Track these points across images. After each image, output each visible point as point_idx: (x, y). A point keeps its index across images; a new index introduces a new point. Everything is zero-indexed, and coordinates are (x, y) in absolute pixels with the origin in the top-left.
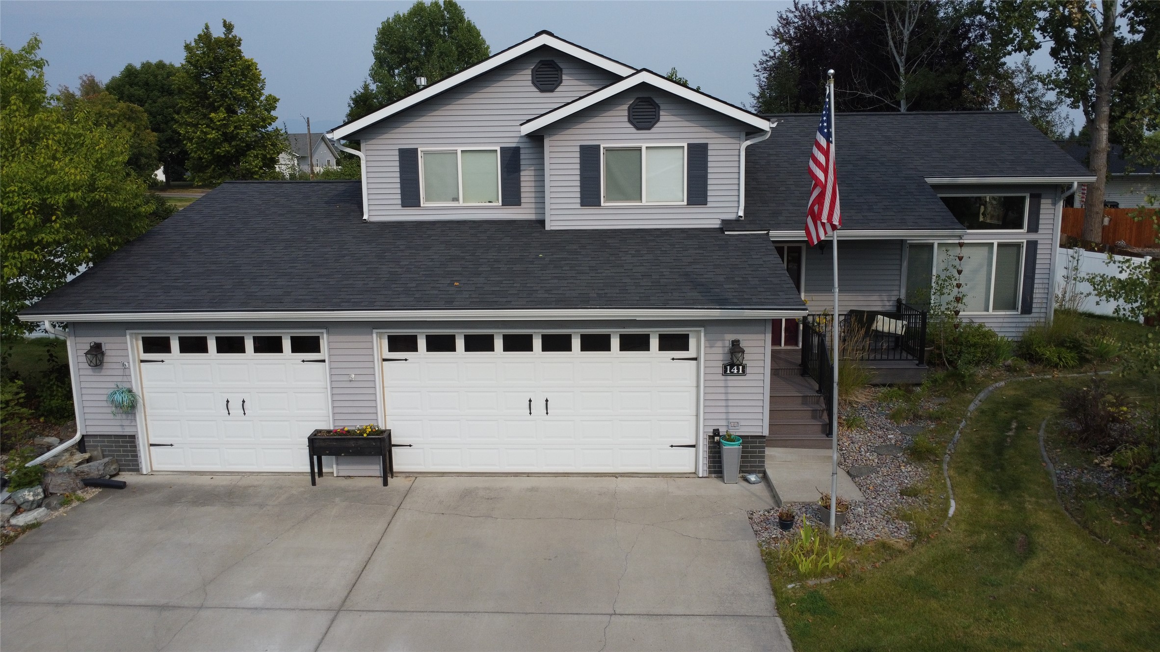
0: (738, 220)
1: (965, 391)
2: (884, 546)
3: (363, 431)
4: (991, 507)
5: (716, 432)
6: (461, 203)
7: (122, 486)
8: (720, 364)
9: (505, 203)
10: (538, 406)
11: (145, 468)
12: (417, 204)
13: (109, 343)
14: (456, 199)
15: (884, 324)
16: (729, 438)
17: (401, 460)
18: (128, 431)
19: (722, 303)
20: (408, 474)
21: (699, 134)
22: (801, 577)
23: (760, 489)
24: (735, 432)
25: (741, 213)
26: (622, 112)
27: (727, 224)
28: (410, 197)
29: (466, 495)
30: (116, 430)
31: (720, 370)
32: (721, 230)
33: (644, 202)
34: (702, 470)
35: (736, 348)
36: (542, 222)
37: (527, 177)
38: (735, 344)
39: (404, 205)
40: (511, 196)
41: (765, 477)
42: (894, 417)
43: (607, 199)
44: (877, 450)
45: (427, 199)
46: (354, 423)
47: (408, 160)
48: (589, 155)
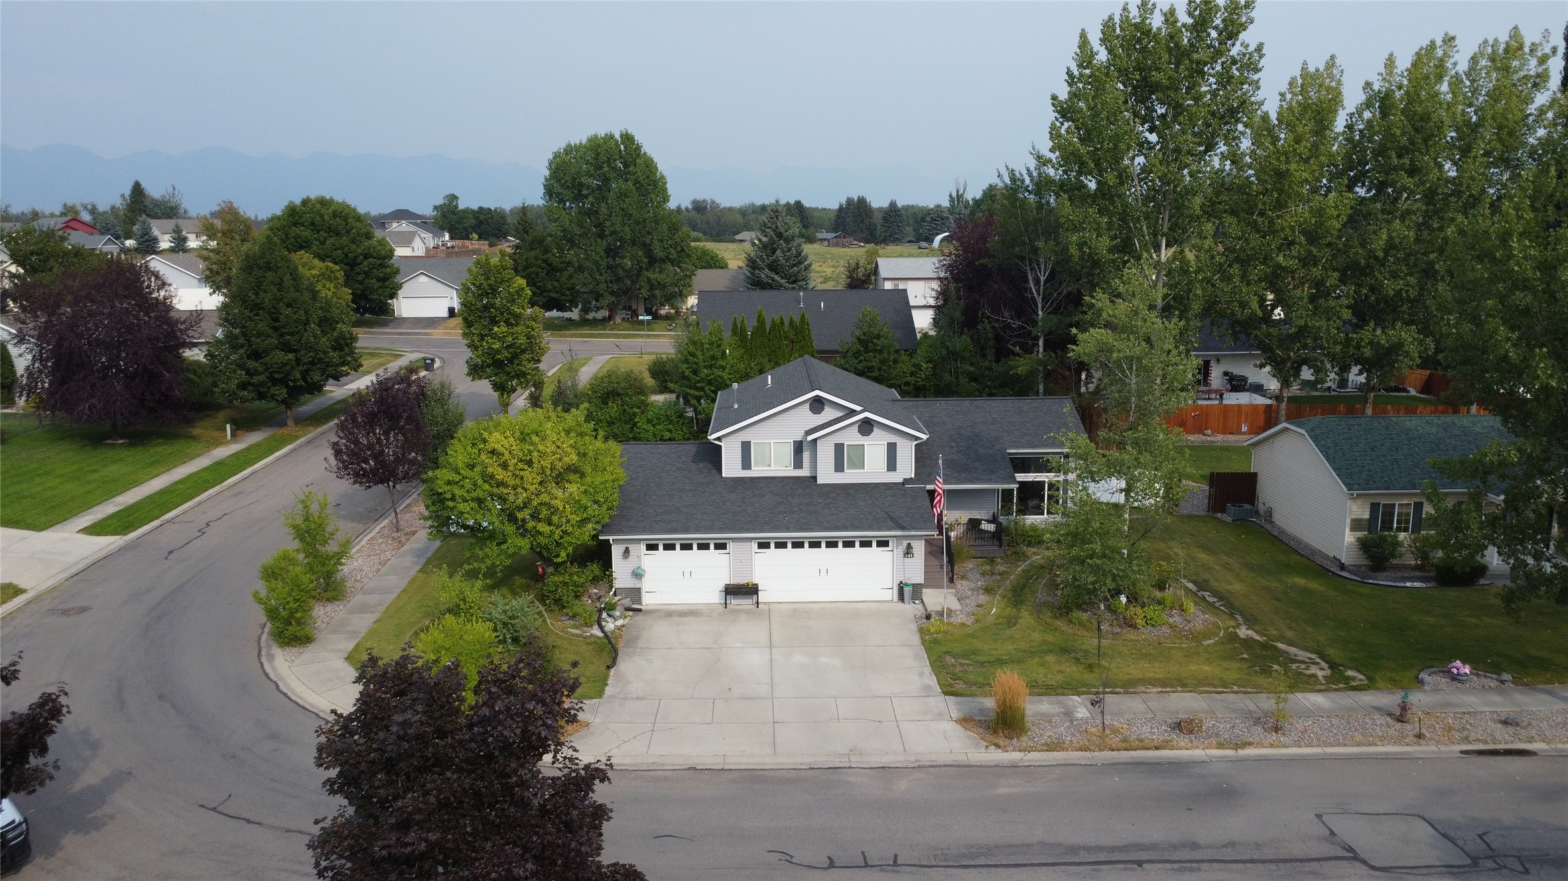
0: (911, 479)
1: (1019, 561)
2: (963, 624)
3: (748, 584)
4: (1008, 611)
5: (901, 582)
6: (772, 468)
7: (640, 610)
8: (903, 555)
9: (795, 468)
10: (824, 572)
11: (644, 603)
12: (750, 468)
13: (632, 547)
14: (769, 466)
15: (985, 526)
16: (907, 585)
17: (762, 597)
18: (638, 586)
19: (903, 528)
20: (765, 603)
21: (893, 438)
22: (931, 634)
23: (920, 606)
24: (909, 582)
25: (913, 476)
26: (856, 427)
27: (906, 481)
28: (746, 464)
29: (795, 610)
30: (633, 586)
31: (902, 557)
32: (903, 484)
33: (866, 470)
34: (896, 598)
35: (909, 546)
36: (815, 478)
37: (806, 455)
38: (909, 545)
39: (743, 468)
40: (798, 464)
41: (922, 602)
42: (983, 574)
43: (848, 468)
44: (972, 590)
45: (755, 466)
46: (742, 581)
47: (746, 446)
48: (839, 448)
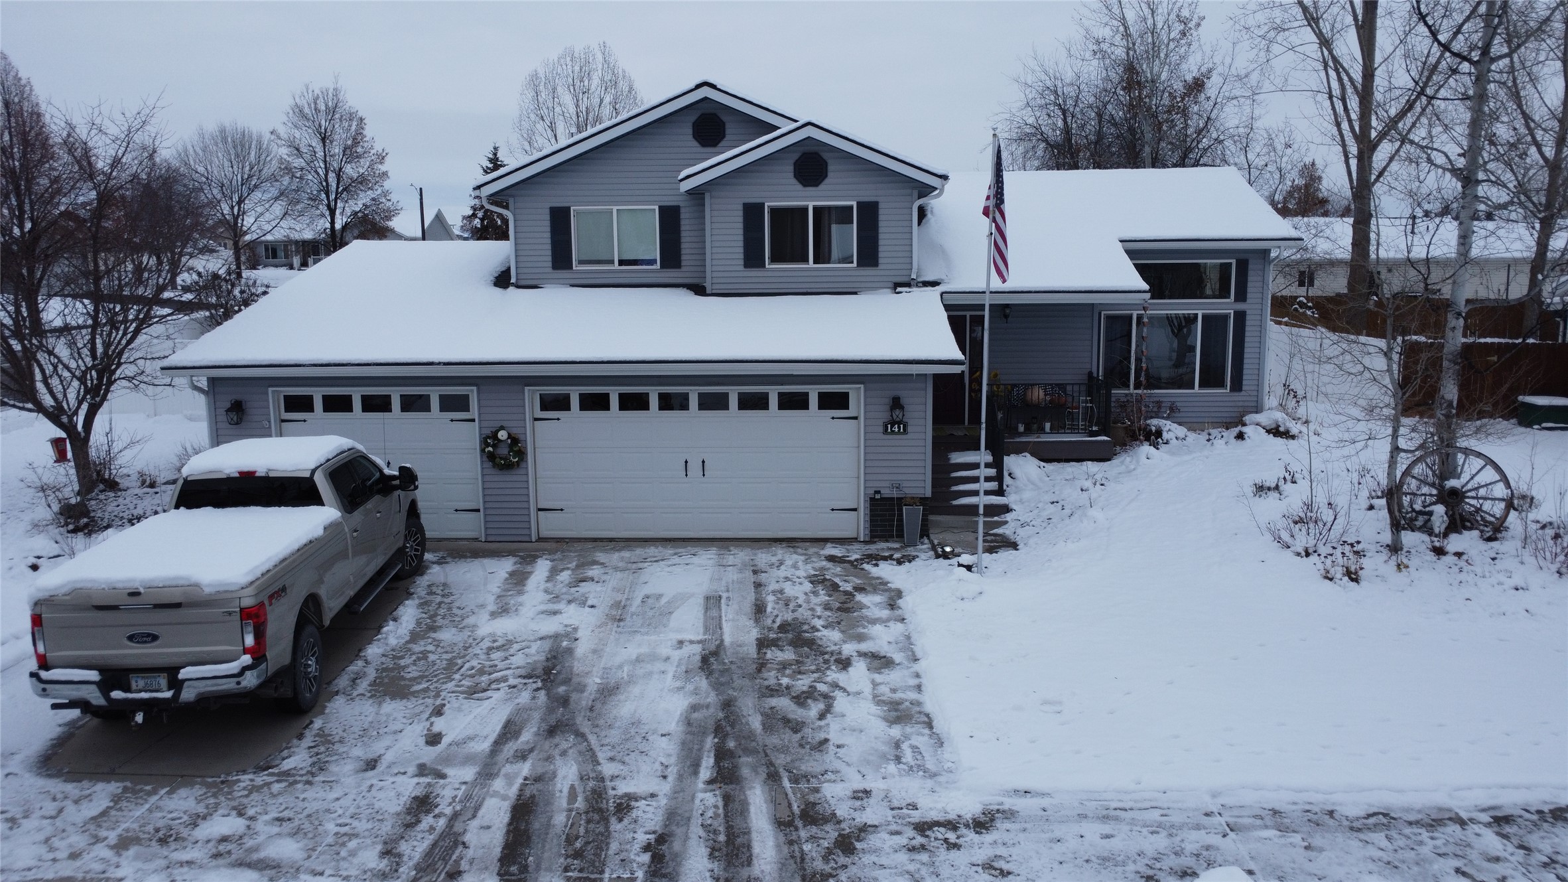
0: (911, 283)
5: (877, 493)
6: (616, 265)
8: (881, 422)
9: (664, 265)
10: (695, 467)
12: (568, 266)
13: (250, 401)
14: (610, 261)
17: (552, 525)
20: (559, 540)
21: (869, 191)
24: (896, 494)
25: (914, 276)
26: (787, 167)
27: (899, 287)
28: (561, 258)
31: (881, 429)
33: (812, 264)
34: (864, 534)
35: (896, 405)
37: (687, 238)
38: (896, 400)
39: (555, 267)
40: (670, 257)
41: (927, 540)
43: (774, 259)
45: (580, 261)
46: (504, 485)
47: (560, 219)
48: (752, 213)
